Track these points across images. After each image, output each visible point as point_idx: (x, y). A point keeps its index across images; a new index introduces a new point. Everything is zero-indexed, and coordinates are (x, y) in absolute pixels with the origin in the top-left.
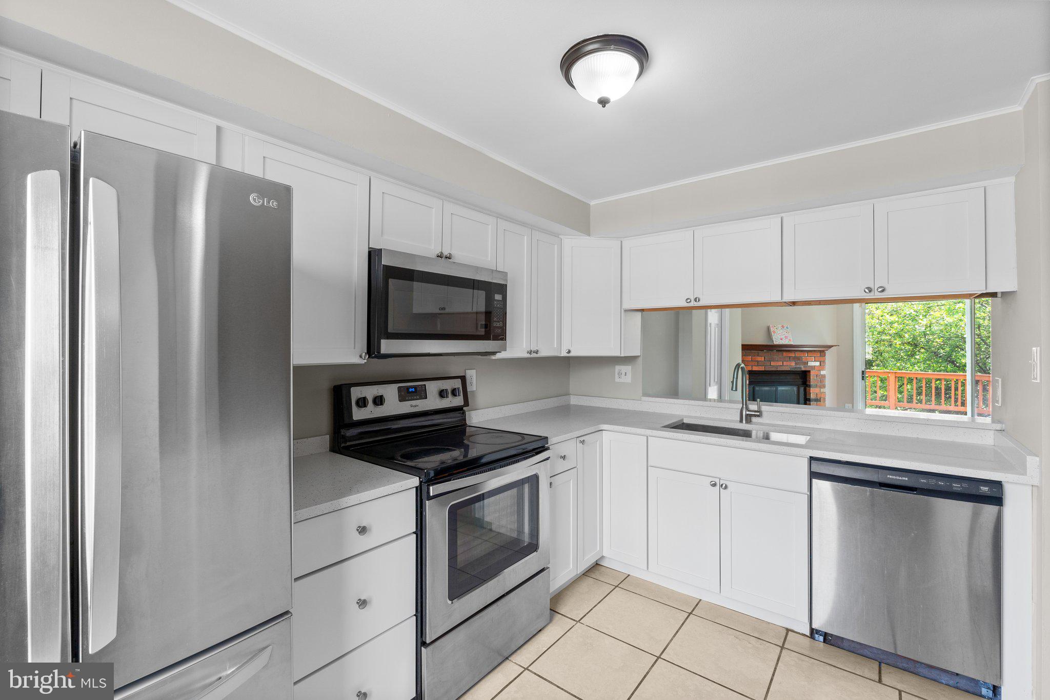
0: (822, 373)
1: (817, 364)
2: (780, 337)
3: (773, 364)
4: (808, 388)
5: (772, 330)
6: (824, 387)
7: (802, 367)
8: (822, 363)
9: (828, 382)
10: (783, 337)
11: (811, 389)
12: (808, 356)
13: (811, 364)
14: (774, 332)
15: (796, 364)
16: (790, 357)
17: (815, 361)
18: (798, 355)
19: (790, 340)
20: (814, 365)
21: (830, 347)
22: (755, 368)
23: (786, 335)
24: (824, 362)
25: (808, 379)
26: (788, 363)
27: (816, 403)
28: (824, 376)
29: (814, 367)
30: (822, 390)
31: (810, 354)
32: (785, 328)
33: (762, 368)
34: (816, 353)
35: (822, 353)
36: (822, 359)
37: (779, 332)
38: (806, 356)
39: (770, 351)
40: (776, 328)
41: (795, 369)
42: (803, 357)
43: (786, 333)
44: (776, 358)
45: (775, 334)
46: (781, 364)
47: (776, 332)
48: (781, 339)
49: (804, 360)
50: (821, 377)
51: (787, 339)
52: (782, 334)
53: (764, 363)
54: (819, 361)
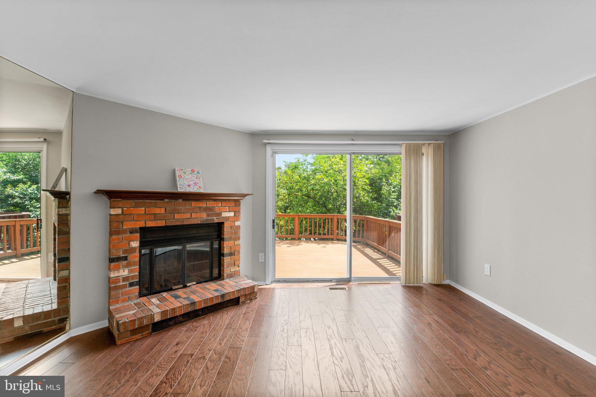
0: (237, 223)
1: (232, 214)
2: (187, 183)
3: (177, 216)
4: (222, 242)
5: (177, 173)
6: (239, 238)
7: (215, 218)
8: (237, 213)
9: (243, 234)
10: (192, 183)
11: (225, 242)
12: (221, 206)
13: (225, 214)
14: (180, 177)
15: (208, 215)
16: (200, 208)
17: (229, 211)
18: (210, 204)
19: (200, 187)
20: (228, 216)
21: (245, 196)
22: (151, 224)
23: (197, 181)
24: (239, 212)
25: (222, 232)
26: (198, 215)
27: (229, 257)
28: (238, 227)
29: (227, 218)
30: (236, 242)
31: (224, 204)
32: (196, 172)
33: (161, 223)
34: (231, 203)
35: (237, 203)
36: (236, 209)
37: (187, 177)
38: (220, 206)
39: (174, 201)
40: (184, 173)
41: (207, 221)
42: (216, 208)
43: (196, 178)
44: (182, 209)
45: (181, 179)
46: (189, 217)
47: (183, 177)
48: (189, 186)
49: (217, 210)
50: (235, 228)
51: (197, 186)
52: (191, 179)
53: (164, 216)
54: (233, 211)
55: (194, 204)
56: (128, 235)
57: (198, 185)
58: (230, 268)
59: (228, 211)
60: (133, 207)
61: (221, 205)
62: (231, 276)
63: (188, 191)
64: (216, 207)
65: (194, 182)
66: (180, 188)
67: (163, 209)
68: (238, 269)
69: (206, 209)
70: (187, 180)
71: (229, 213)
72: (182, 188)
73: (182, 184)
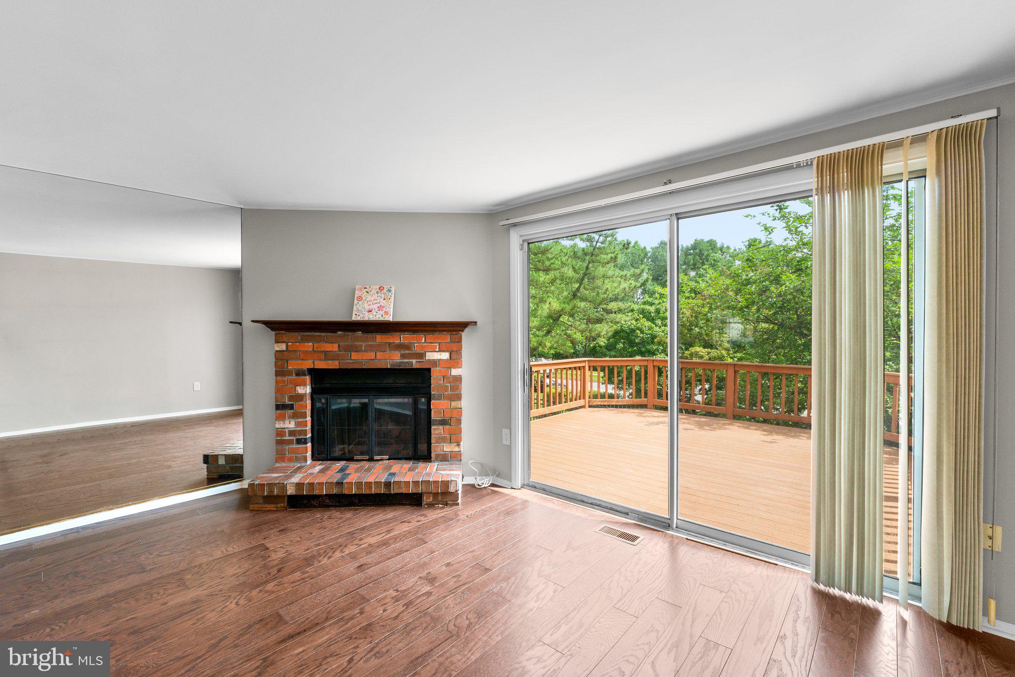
0: (455, 372)
1: (445, 356)
2: (367, 308)
3: (355, 356)
5: (357, 294)
6: (458, 397)
7: (414, 361)
8: (455, 355)
9: (466, 389)
10: (374, 307)
11: (433, 402)
12: (425, 342)
13: (432, 356)
14: (360, 299)
15: (403, 356)
16: (390, 344)
17: (440, 351)
18: (405, 338)
19: (386, 313)
20: (439, 358)
22: (321, 365)
23: (383, 303)
24: (459, 352)
26: (387, 355)
27: (441, 427)
28: (458, 379)
29: (435, 363)
30: (454, 404)
31: (430, 338)
32: (385, 291)
33: (333, 365)
34: (442, 336)
35: (455, 336)
36: (454, 347)
37: (369, 298)
38: (423, 341)
39: (350, 334)
40: (367, 292)
41: (400, 366)
42: (416, 345)
43: (384, 299)
44: (362, 346)
45: (360, 303)
46: (373, 357)
47: (364, 298)
48: (370, 311)
49: (416, 349)
50: (451, 379)
51: (382, 310)
52: (375, 302)
53: (338, 355)
54: (448, 351)
55: (380, 338)
56: (294, 377)
57: (384, 309)
58: (442, 445)
59: (437, 350)
60: (299, 342)
61: (425, 340)
62: (444, 458)
63: (366, 319)
64: (416, 343)
65: (379, 305)
66: (356, 314)
67: (336, 345)
68: (457, 449)
69: (400, 347)
70: (369, 303)
71: (439, 353)
72: (359, 315)
73: (360, 309)
